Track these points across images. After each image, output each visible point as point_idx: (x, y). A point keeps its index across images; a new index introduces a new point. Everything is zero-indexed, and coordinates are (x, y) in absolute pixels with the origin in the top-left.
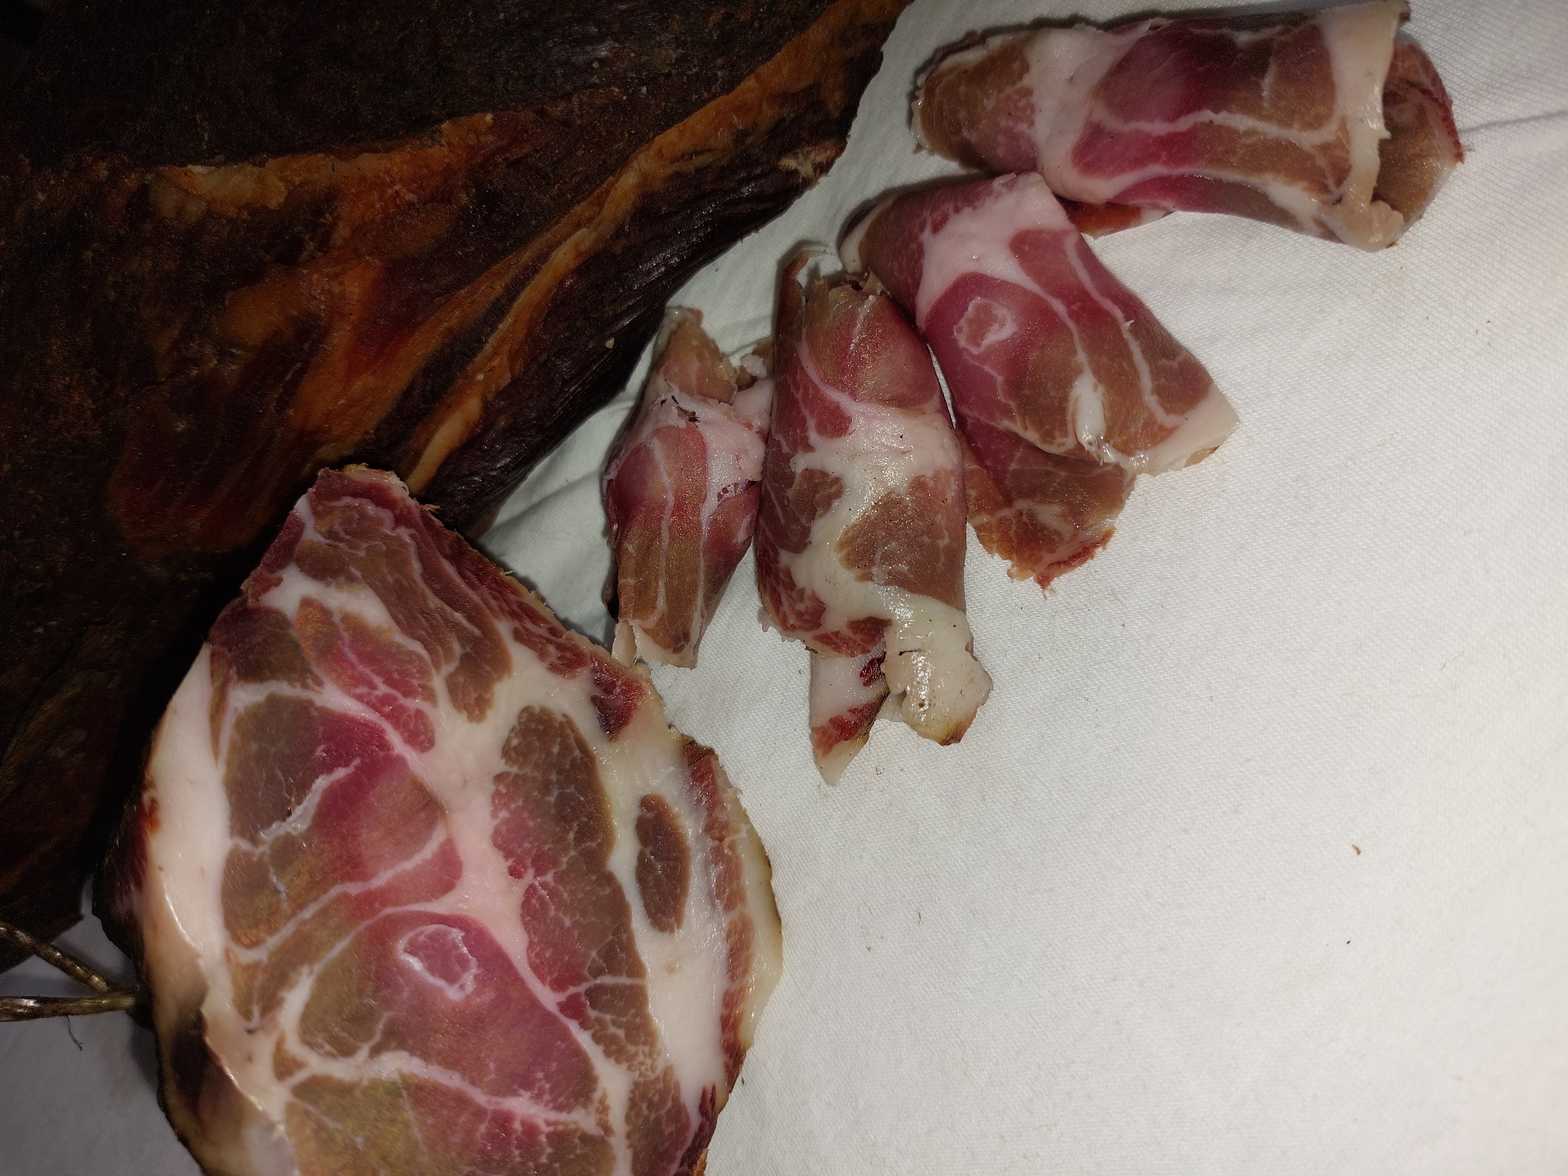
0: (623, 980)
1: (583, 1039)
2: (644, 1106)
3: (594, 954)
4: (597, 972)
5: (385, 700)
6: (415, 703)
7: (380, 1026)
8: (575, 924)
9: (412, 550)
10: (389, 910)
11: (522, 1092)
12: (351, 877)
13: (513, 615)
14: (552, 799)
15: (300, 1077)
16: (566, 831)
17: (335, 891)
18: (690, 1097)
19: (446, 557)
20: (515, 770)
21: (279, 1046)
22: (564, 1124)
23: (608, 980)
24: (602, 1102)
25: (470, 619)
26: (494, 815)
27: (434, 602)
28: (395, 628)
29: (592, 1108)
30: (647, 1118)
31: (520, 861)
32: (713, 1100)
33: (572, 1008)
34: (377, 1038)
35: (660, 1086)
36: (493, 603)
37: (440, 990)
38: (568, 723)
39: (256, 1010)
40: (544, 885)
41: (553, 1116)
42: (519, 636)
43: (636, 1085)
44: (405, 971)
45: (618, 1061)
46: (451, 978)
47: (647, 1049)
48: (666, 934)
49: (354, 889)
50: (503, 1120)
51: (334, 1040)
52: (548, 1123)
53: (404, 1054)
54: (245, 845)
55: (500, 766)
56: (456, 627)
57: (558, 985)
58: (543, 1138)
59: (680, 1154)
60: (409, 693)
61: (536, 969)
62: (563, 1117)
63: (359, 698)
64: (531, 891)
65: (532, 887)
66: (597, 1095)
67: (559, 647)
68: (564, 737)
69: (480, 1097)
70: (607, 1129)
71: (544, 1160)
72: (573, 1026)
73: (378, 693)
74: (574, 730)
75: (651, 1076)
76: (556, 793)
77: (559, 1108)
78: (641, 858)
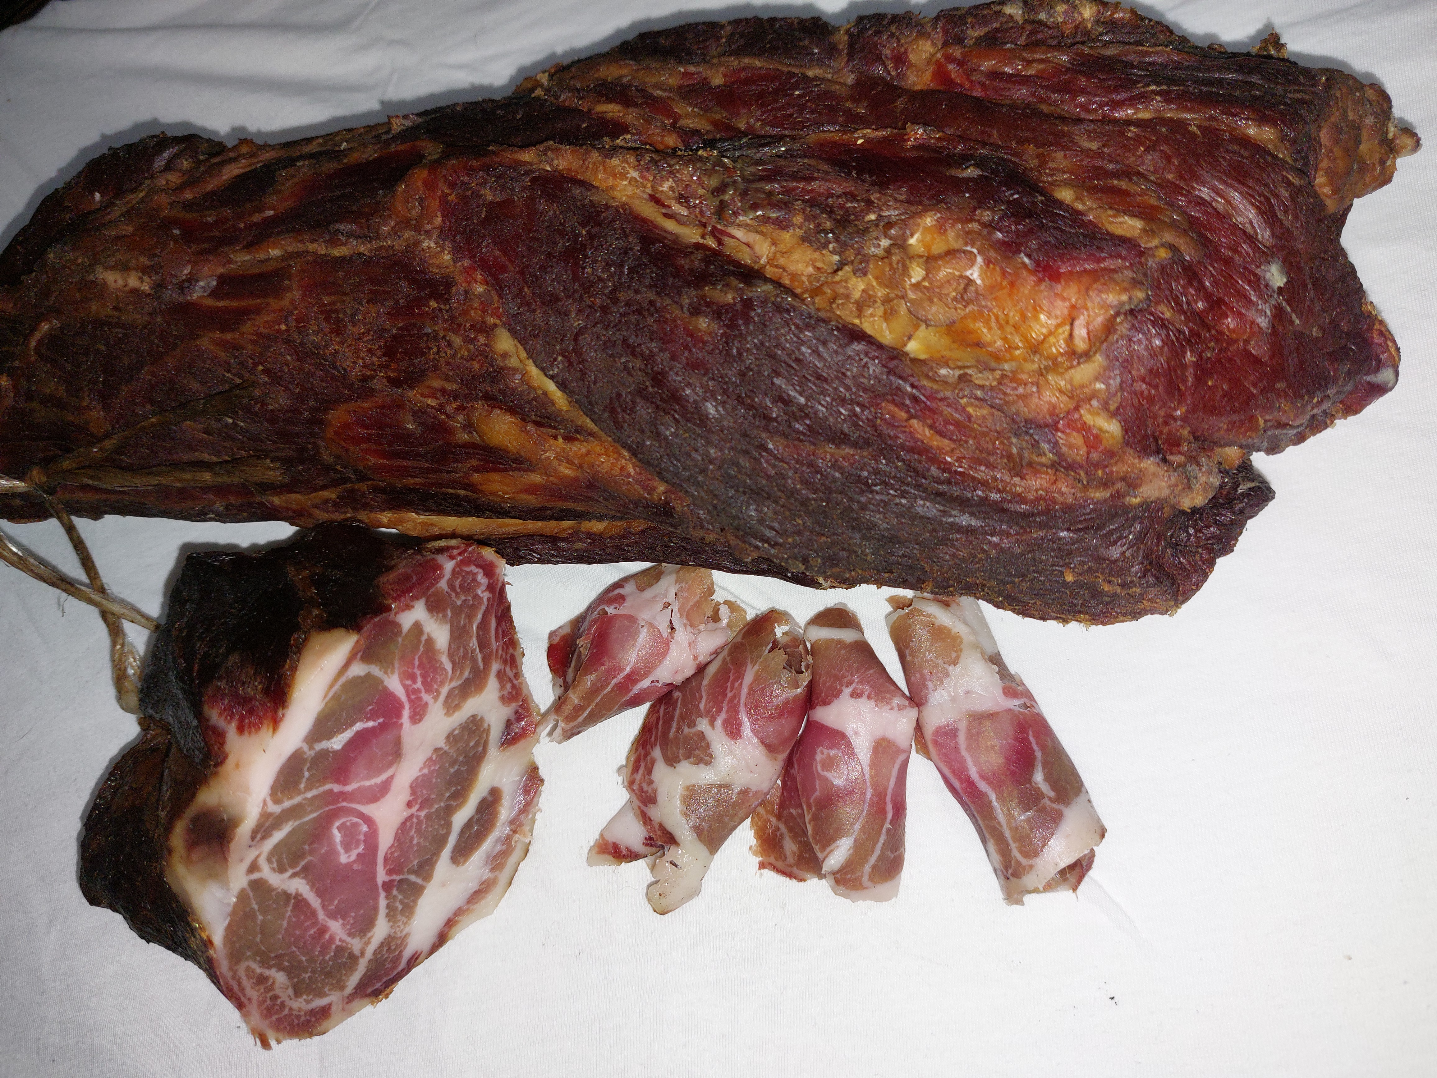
0: (419, 881)
1: (383, 903)
2: (386, 949)
3: (416, 862)
4: (411, 872)
5: (417, 691)
6: (426, 697)
7: (303, 863)
8: (418, 843)
9: (483, 608)
10: (344, 804)
11: (340, 920)
12: (338, 781)
13: (505, 662)
14: (452, 770)
15: (256, 876)
16: (447, 790)
17: (328, 786)
18: (407, 953)
19: (496, 617)
20: (446, 748)
21: (258, 857)
22: (347, 943)
23: (413, 878)
24: (369, 939)
25: (483, 659)
26: (421, 770)
27: (474, 643)
28: (446, 652)
29: (364, 940)
30: (383, 955)
31: (415, 800)
32: (417, 959)
33: (388, 886)
34: (298, 869)
35: (399, 942)
36: (500, 652)
37: (339, 854)
38: (488, 731)
39: (259, 836)
40: (418, 817)
41: (345, 937)
42: (500, 675)
43: (390, 936)
44: (330, 838)
45: (389, 921)
46: (347, 849)
47: (405, 920)
48: (454, 866)
49: (337, 788)
50: (323, 930)
51: (280, 862)
52: (341, 940)
53: (304, 882)
54: (306, 748)
55: (441, 743)
56: (474, 660)
57: (390, 872)
58: (334, 946)
59: (384, 980)
60: (428, 691)
61: (386, 860)
62: (349, 939)
63: (405, 686)
64: (410, 818)
65: (413, 815)
66: (369, 935)
67: (514, 686)
68: (480, 737)
69: (321, 915)
70: (363, 954)
71: (327, 958)
72: (383, 894)
73: (415, 686)
74: (488, 736)
75: (399, 934)
76: (456, 767)
77: (350, 934)
78: (470, 820)
